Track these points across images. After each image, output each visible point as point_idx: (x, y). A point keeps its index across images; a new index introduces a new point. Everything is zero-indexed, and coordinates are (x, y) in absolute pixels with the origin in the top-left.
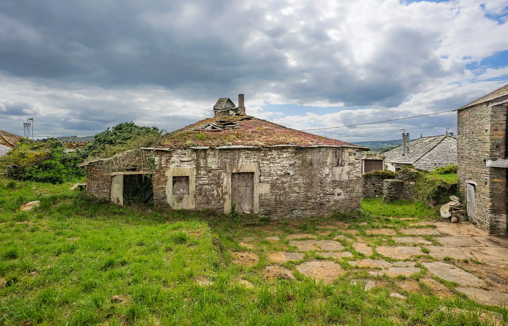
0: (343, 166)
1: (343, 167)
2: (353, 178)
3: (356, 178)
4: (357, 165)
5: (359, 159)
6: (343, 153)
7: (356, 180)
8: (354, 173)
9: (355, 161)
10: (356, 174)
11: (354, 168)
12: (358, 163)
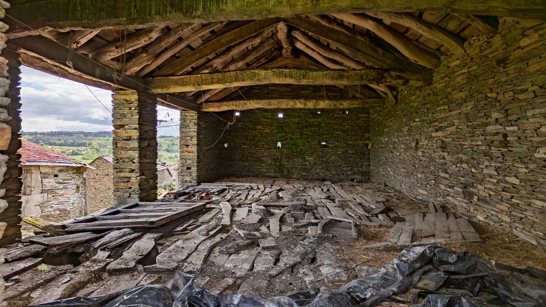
0: (29, 195)
1: (29, 197)
2: (53, 213)
3: (58, 212)
4: (61, 192)
5: (65, 183)
6: (29, 175)
7: (59, 214)
8: (54, 206)
9: (57, 185)
10: (59, 206)
11: (53, 196)
12: (63, 189)
